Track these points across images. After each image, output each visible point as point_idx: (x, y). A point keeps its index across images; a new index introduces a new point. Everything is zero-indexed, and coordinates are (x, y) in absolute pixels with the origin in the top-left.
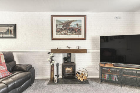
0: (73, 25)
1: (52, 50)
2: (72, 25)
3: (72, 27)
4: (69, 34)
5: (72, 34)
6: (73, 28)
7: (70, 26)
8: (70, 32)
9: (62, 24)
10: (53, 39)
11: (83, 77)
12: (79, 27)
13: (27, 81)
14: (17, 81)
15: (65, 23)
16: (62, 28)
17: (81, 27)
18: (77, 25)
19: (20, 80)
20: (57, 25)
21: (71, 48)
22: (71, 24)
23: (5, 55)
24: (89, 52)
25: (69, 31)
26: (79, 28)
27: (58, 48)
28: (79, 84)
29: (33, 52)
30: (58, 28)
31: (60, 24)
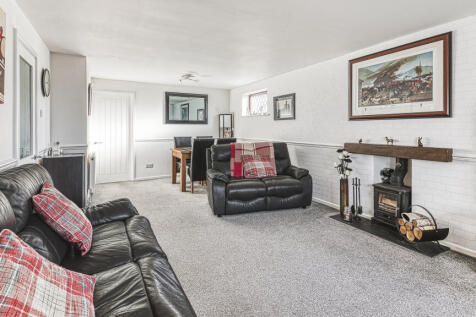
0: (404, 73)
1: (346, 145)
2: (400, 75)
3: (401, 79)
4: (393, 102)
5: (401, 99)
6: (404, 82)
7: (395, 77)
8: (395, 96)
9: (374, 76)
10: (352, 118)
11: (415, 229)
12: (424, 76)
13: (296, 196)
14: (272, 188)
15: (380, 74)
16: (372, 88)
17: (431, 74)
18: (418, 70)
19: (283, 187)
20: (361, 82)
21: (397, 141)
22: (397, 73)
23: (275, 148)
24: (464, 160)
25: (391, 94)
26: (423, 80)
27: (361, 141)
28: (402, 245)
29: (313, 145)
30: (363, 90)
31: (368, 78)
